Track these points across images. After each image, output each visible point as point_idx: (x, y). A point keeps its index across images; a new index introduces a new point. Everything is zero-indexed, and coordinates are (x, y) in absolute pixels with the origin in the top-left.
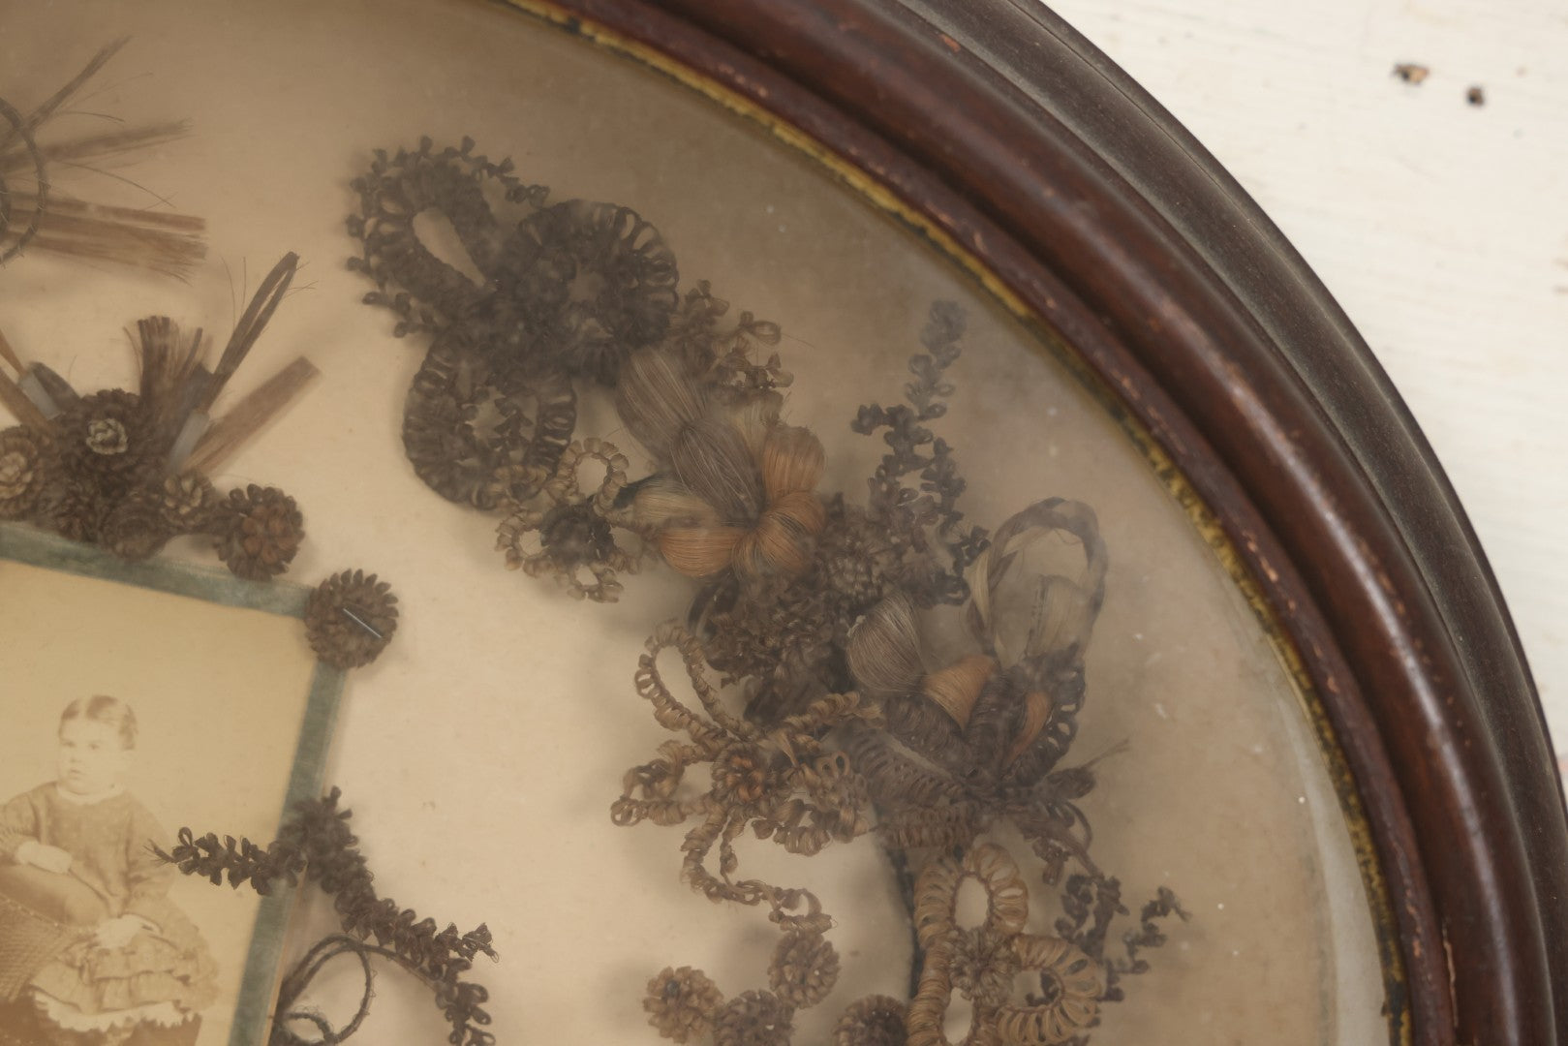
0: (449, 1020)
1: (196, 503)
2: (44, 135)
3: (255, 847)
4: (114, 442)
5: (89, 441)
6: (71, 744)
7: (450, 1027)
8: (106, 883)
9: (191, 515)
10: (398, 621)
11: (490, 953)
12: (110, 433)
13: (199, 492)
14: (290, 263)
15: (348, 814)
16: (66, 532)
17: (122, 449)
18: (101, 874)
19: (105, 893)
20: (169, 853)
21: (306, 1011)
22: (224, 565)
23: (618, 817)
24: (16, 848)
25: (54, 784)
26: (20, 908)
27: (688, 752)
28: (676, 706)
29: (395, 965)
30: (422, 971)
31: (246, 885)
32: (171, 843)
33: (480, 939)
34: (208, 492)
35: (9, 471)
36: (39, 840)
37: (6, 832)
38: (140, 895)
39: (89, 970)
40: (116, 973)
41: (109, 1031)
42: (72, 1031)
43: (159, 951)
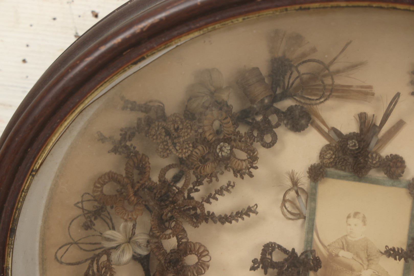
1: (377, 160)
2: (333, 68)
3: (403, 250)
4: (355, 145)
5: (348, 146)
6: (350, 225)
8: (362, 261)
9: (375, 163)
12: (353, 144)
13: (378, 157)
14: (398, 95)
17: (357, 147)
18: (361, 259)
19: (363, 264)
20: (383, 252)
22: (386, 176)
24: (339, 253)
25: (346, 235)
26: (341, 268)
34: (380, 157)
35: (329, 155)
36: (344, 250)
37: (335, 248)
38: (371, 264)
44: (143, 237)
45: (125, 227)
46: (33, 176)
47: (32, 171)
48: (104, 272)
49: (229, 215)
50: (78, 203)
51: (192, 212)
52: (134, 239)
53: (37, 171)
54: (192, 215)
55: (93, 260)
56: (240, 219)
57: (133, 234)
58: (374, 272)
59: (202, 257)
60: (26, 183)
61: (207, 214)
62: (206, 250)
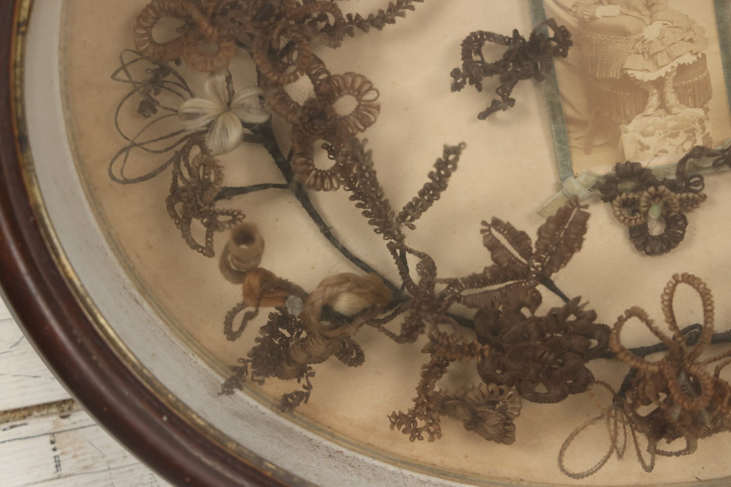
8: (640, 12)
19: (640, 16)
24: (594, 12)
36: (603, 5)
37: (587, 7)
38: (656, 11)
39: (647, 52)
40: (659, 49)
41: (666, 75)
42: (649, 81)
43: (675, 32)
44: (249, 94)
45: (214, 86)
46: (24, 34)
47: (19, 25)
48: (204, 174)
49: (385, 8)
50: (117, 72)
51: (321, 25)
52: (235, 101)
53: (27, 23)
54: (322, 30)
55: (176, 161)
56: (408, 11)
57: (232, 94)
58: (664, 24)
59: (362, 96)
60: (16, 49)
61: (347, 21)
62: (366, 81)
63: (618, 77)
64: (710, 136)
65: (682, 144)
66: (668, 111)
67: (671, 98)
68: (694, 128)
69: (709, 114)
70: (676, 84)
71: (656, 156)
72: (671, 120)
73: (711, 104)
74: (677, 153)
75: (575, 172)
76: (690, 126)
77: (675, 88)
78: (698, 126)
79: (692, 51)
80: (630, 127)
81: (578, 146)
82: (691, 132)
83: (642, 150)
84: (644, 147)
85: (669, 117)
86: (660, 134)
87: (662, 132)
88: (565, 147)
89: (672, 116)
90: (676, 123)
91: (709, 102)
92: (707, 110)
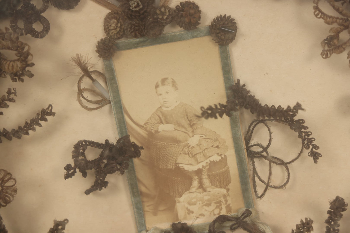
0: (296, 132)
1: (168, 14)
3: (223, 104)
4: (138, 5)
5: (131, 8)
6: (161, 95)
7: (297, 134)
8: (185, 128)
9: (167, 19)
10: (237, 25)
11: (303, 110)
12: (136, 3)
13: (167, 11)
15: (244, 85)
16: (136, 37)
17: (141, 7)
18: (183, 127)
19: (187, 132)
20: (200, 115)
21: (254, 144)
22: (182, 29)
23: (324, 56)
24: (158, 128)
25: (161, 107)
26: (165, 144)
27: (339, 29)
28: (330, 17)
29: (274, 122)
30: (283, 121)
31: (224, 116)
32: (199, 112)
33: (298, 107)
34: (170, 10)
35: (113, 25)
36: (163, 124)
37: (153, 125)
38: (196, 128)
39: (191, 154)
40: (198, 151)
41: (202, 168)
42: (193, 171)
43: (207, 142)
49: (22, 125)
56: (37, 127)
62: (7, 174)
63: (173, 168)
64: (231, 206)
65: (213, 211)
66: (205, 190)
67: (206, 182)
68: (221, 201)
69: (230, 192)
70: (209, 174)
71: (197, 218)
72: (206, 195)
73: (230, 186)
74: (210, 216)
75: (147, 227)
76: (218, 199)
77: (208, 176)
78: (223, 200)
79: (218, 153)
80: (182, 199)
81: (149, 210)
82: (219, 203)
83: (189, 214)
84: (190, 212)
85: (205, 193)
86: (200, 204)
87: (201, 202)
88: (141, 212)
89: (207, 193)
90: (209, 197)
91: (229, 185)
92: (228, 190)
